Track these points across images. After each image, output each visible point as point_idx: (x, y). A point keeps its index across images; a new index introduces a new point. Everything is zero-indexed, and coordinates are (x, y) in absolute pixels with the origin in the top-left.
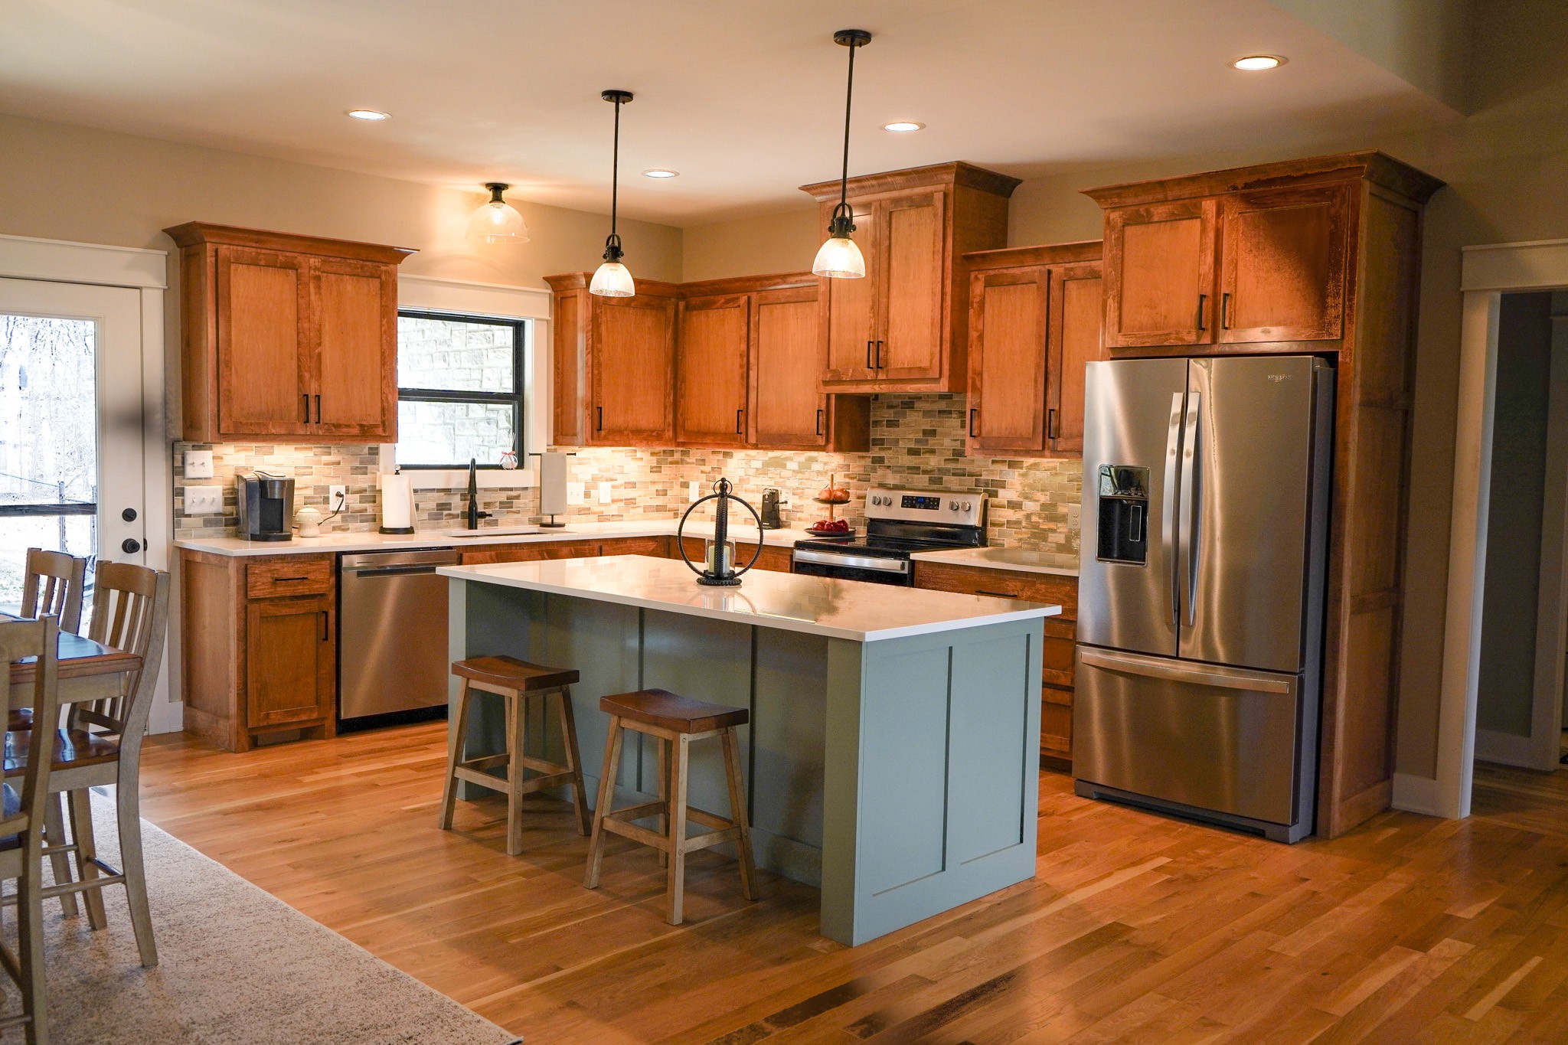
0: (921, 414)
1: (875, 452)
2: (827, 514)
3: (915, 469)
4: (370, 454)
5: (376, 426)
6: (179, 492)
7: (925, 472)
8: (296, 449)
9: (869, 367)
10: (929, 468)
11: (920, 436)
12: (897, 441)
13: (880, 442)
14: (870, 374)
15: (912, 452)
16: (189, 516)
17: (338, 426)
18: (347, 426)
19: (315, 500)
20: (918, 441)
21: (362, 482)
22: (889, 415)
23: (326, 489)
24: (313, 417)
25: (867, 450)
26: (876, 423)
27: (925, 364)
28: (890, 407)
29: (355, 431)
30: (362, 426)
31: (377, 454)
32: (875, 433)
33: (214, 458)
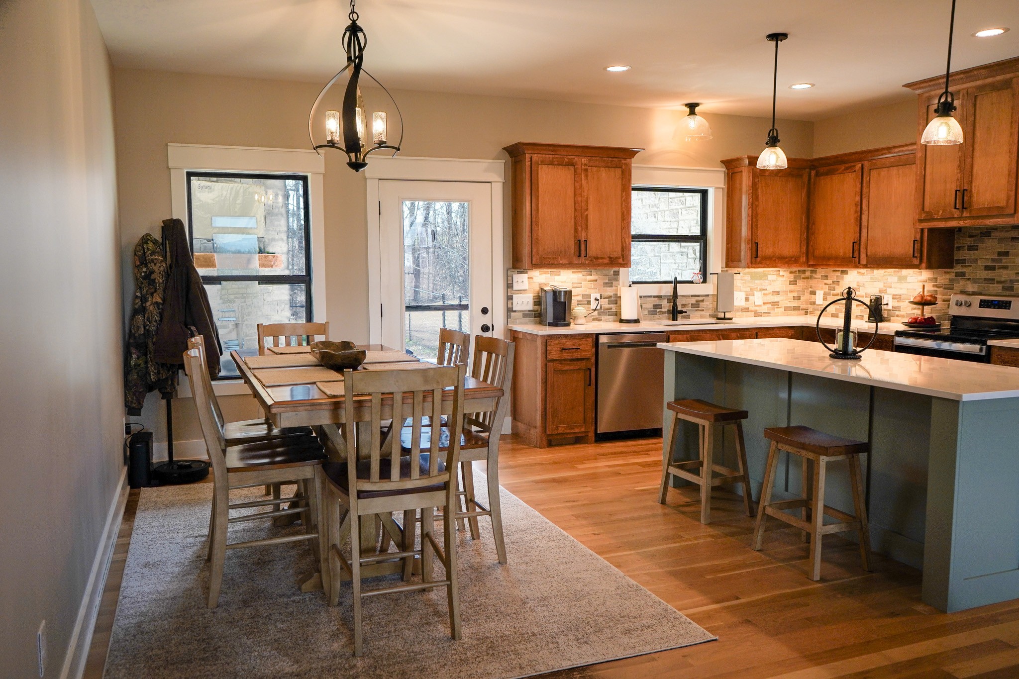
0: (996, 241)
1: (958, 269)
2: (919, 312)
3: (991, 281)
4: (614, 275)
5: (618, 258)
6: (510, 298)
7: (999, 282)
8: (572, 272)
9: (955, 208)
10: (1003, 279)
11: (996, 257)
12: (976, 261)
13: (962, 262)
14: (957, 213)
15: (987, 268)
16: (515, 311)
17: (597, 258)
18: (602, 258)
19: (583, 303)
20: (993, 260)
21: (609, 291)
22: (970, 242)
23: (589, 296)
24: (583, 253)
25: (952, 267)
26: (959, 248)
27: (1003, 203)
28: (971, 236)
29: (607, 261)
30: (610, 258)
31: (618, 275)
32: (958, 255)
33: (528, 278)
